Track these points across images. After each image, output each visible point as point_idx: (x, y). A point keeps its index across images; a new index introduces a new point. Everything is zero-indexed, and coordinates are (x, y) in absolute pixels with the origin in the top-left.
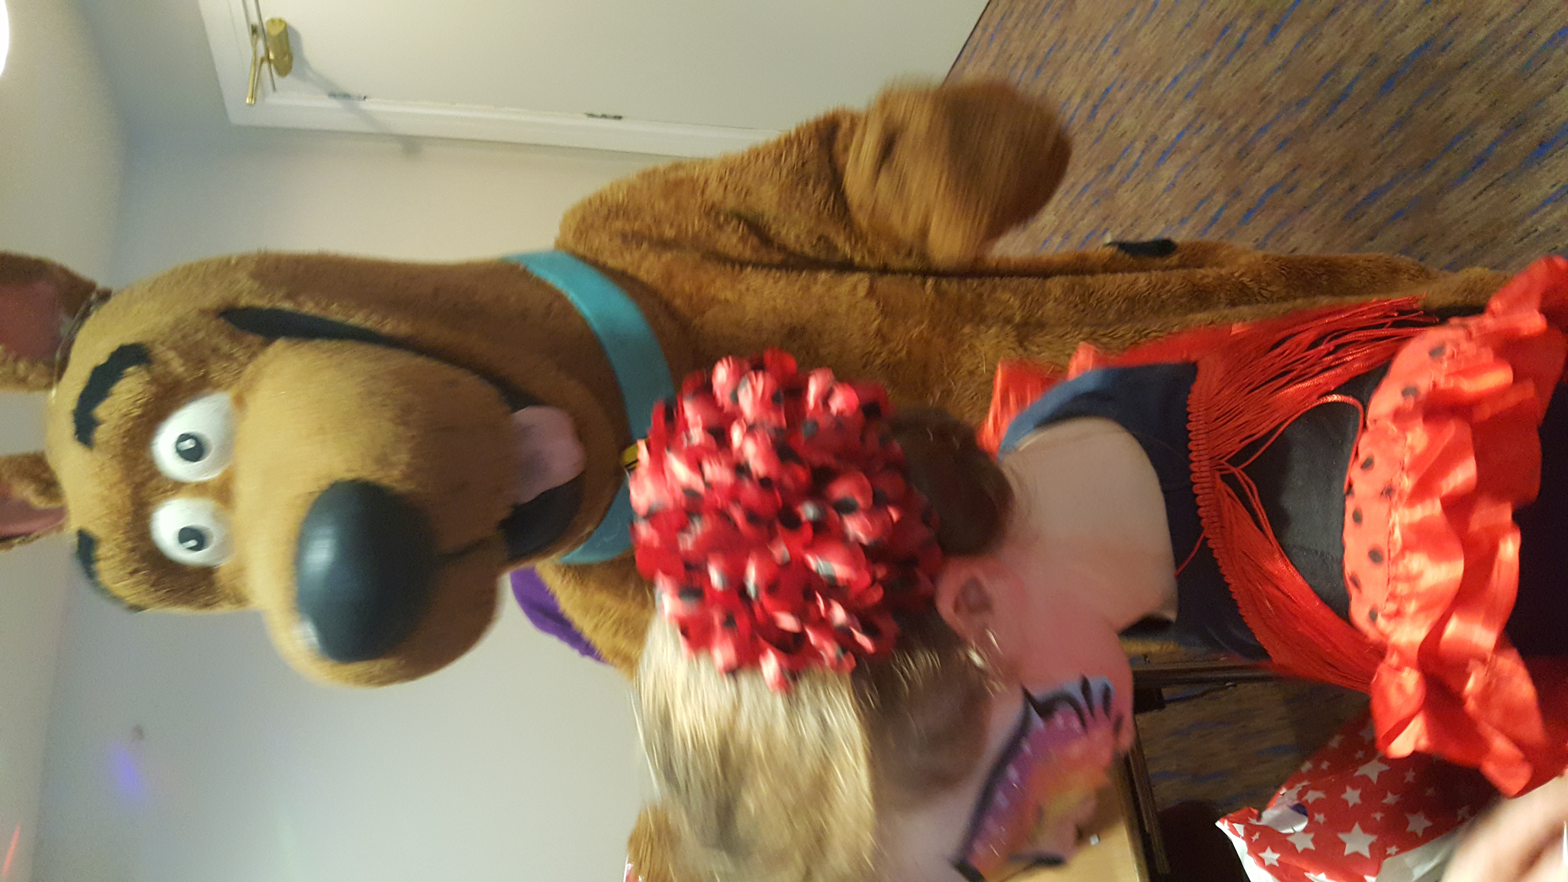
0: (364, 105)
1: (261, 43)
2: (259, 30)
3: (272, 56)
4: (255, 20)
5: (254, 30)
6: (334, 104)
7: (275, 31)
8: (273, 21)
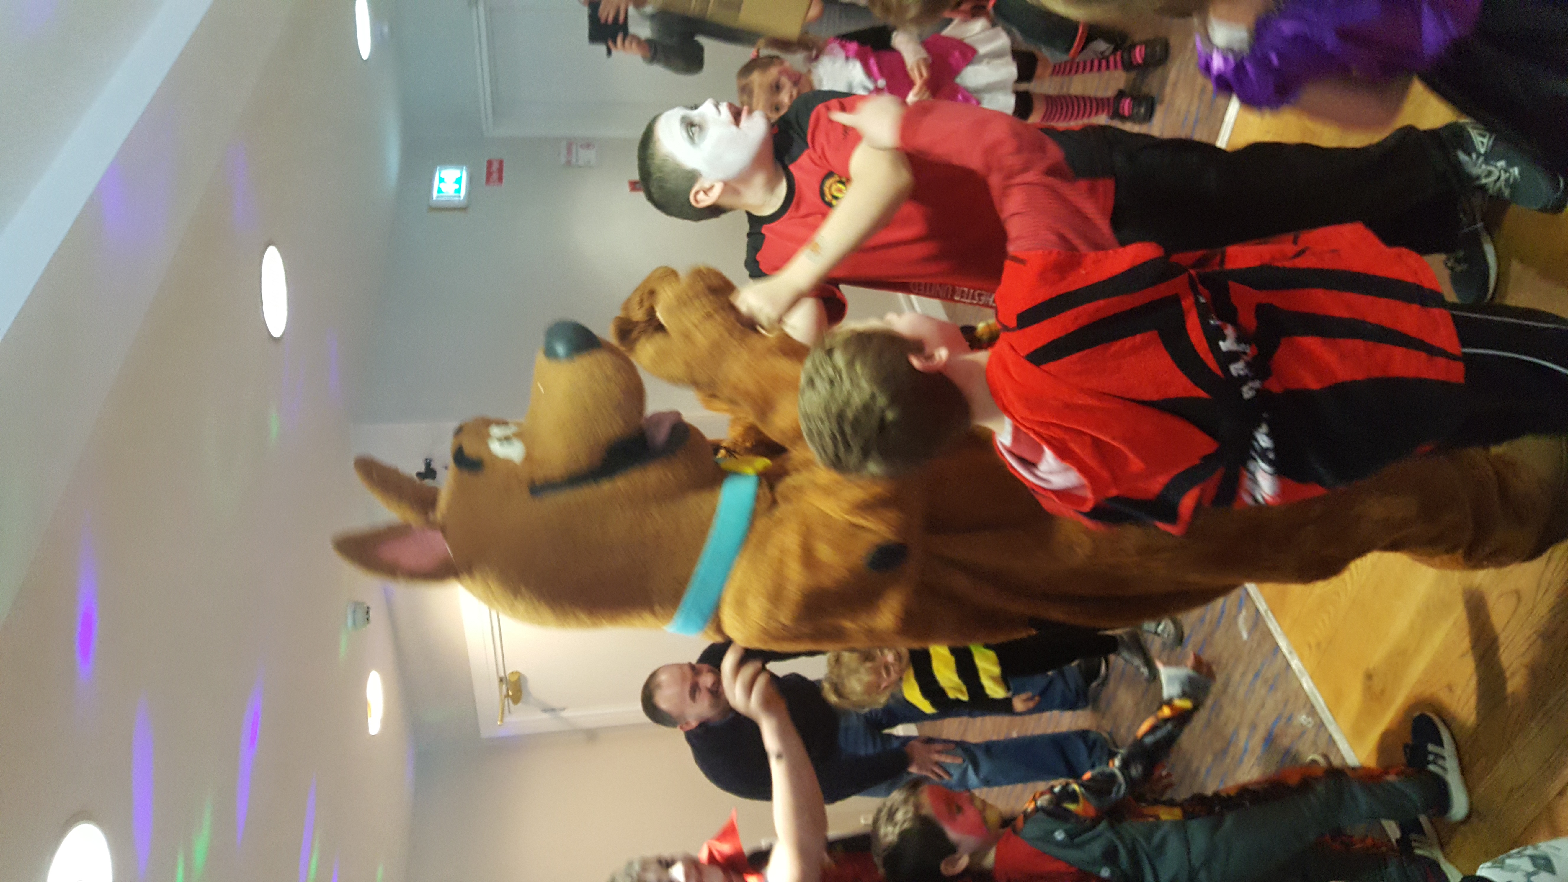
0: (564, 714)
1: (504, 687)
2: (504, 680)
3: (510, 693)
4: (502, 674)
5: (501, 680)
6: (546, 716)
7: (514, 679)
8: (512, 673)
